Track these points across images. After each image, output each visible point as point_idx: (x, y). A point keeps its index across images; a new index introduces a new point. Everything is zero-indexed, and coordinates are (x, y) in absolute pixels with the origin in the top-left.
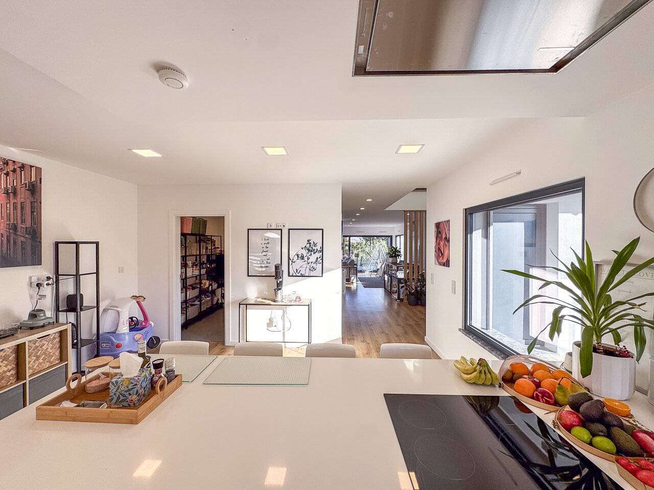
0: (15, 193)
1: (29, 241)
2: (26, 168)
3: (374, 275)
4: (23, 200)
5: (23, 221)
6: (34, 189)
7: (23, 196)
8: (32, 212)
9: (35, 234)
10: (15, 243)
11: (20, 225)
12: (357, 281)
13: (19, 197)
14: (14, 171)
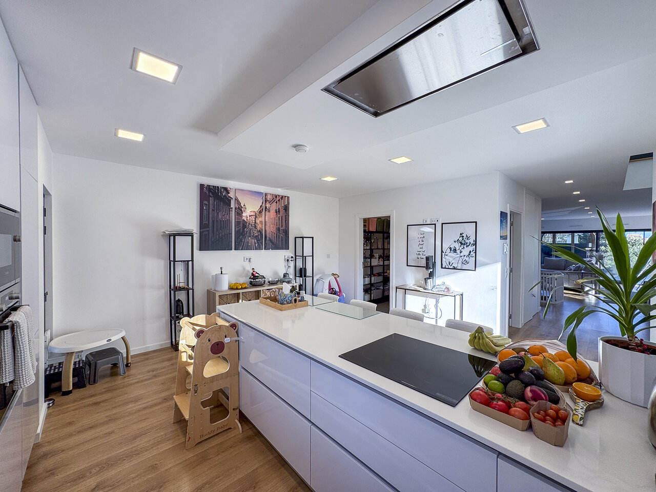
0: (279, 212)
1: (284, 236)
2: (284, 198)
4: (282, 215)
5: (282, 226)
6: (286, 208)
7: (282, 211)
8: (286, 221)
9: (286, 232)
10: (279, 237)
11: (281, 228)
13: (281, 213)
14: (279, 200)
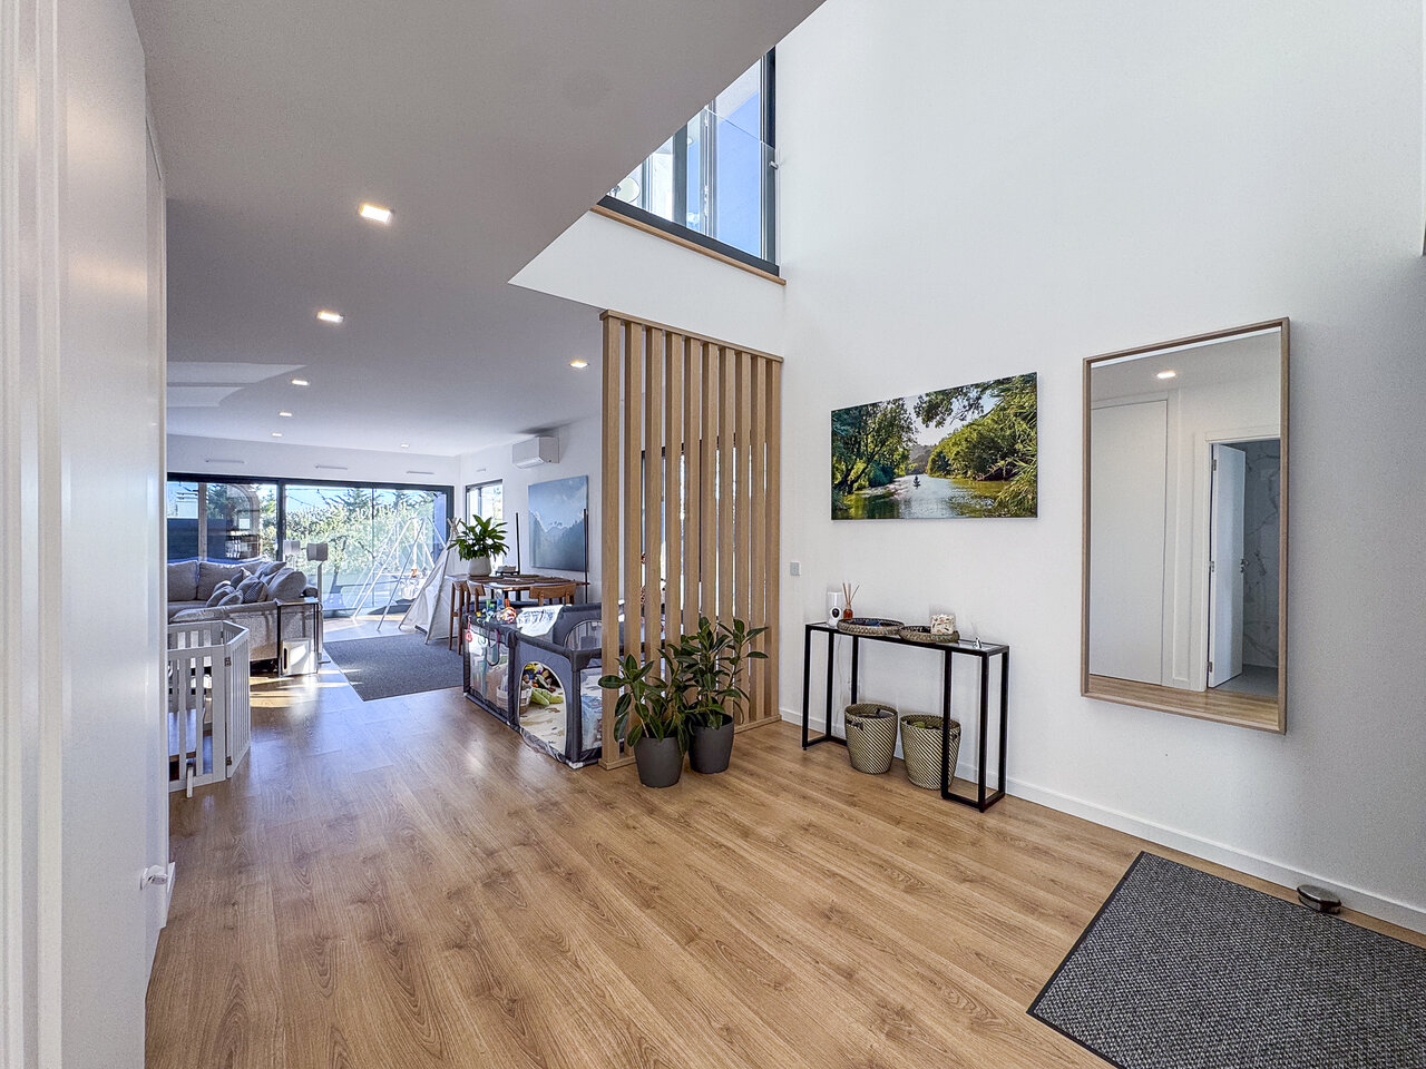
3: (392, 626)
12: (319, 664)
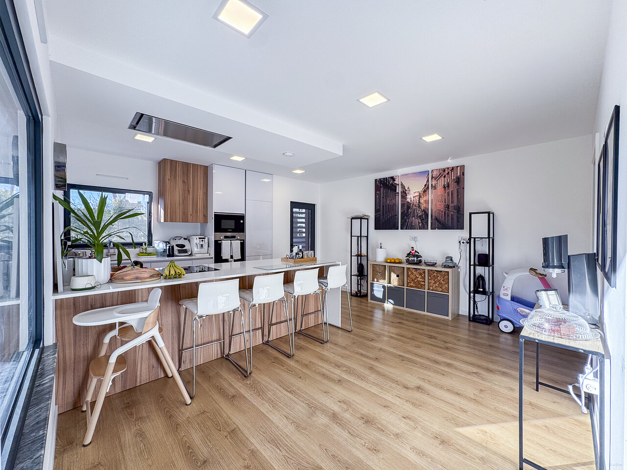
0: (448, 186)
1: (456, 213)
2: (455, 169)
4: (453, 189)
5: (452, 202)
6: (459, 180)
7: (453, 186)
8: (458, 195)
10: (448, 215)
11: (450, 205)
13: (450, 188)
14: (448, 174)
